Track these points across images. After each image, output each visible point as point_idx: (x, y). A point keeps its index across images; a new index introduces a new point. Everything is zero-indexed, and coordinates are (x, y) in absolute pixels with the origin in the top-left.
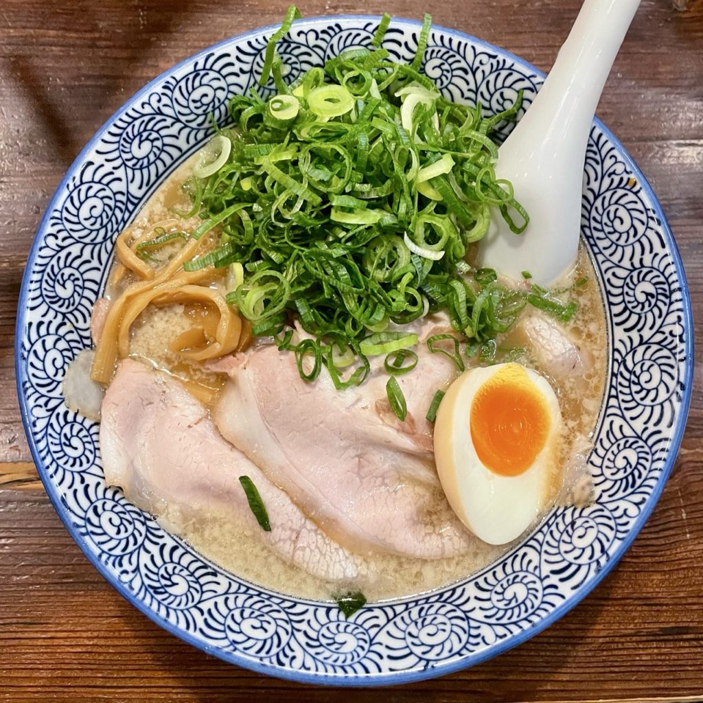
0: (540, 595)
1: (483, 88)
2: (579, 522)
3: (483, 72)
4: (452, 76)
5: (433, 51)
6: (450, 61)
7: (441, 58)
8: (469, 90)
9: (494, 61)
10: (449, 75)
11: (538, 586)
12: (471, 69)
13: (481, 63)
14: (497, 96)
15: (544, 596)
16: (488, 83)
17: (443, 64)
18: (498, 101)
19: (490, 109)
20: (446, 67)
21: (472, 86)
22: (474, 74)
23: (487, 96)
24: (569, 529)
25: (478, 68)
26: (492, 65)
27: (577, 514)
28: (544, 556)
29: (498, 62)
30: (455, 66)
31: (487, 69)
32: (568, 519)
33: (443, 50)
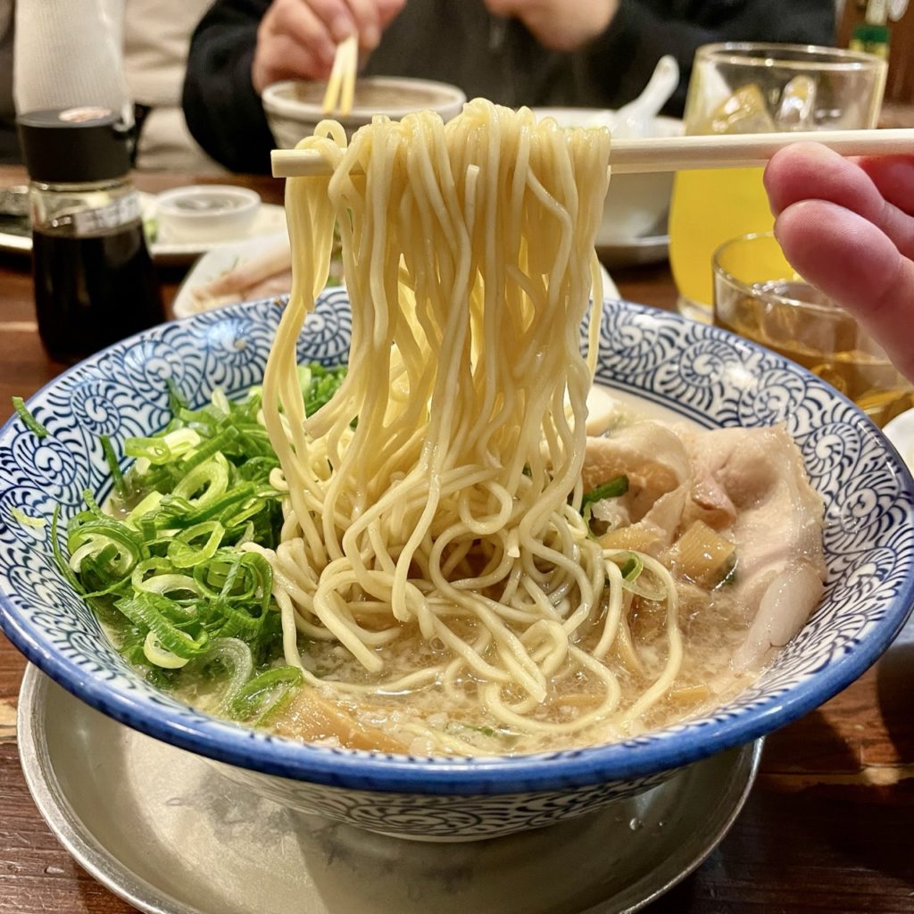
0: (698, 345)
1: (137, 385)
2: (617, 347)
3: (119, 373)
4: (112, 401)
5: (76, 398)
6: (94, 392)
7: (87, 398)
8: (133, 398)
9: (112, 358)
10: (109, 404)
11: (690, 351)
12: (111, 381)
13: (109, 369)
14: (150, 378)
15: (697, 340)
16: (132, 376)
17: (94, 401)
18: (156, 381)
19: (161, 394)
20: (99, 400)
21: (131, 393)
22: (116, 381)
23: (146, 387)
24: (626, 353)
25: (113, 375)
26: (115, 362)
27: (609, 353)
28: (659, 361)
29: (114, 355)
30: (102, 392)
31: (116, 368)
32: (616, 359)
33: (79, 390)
